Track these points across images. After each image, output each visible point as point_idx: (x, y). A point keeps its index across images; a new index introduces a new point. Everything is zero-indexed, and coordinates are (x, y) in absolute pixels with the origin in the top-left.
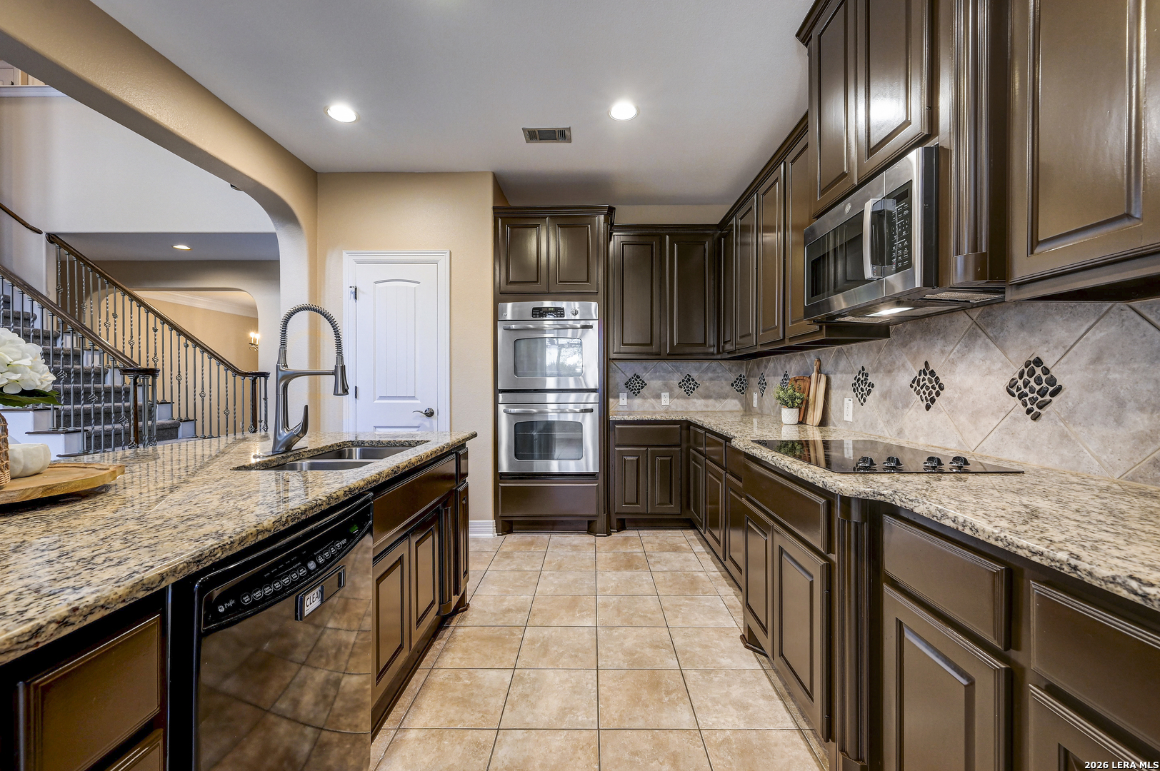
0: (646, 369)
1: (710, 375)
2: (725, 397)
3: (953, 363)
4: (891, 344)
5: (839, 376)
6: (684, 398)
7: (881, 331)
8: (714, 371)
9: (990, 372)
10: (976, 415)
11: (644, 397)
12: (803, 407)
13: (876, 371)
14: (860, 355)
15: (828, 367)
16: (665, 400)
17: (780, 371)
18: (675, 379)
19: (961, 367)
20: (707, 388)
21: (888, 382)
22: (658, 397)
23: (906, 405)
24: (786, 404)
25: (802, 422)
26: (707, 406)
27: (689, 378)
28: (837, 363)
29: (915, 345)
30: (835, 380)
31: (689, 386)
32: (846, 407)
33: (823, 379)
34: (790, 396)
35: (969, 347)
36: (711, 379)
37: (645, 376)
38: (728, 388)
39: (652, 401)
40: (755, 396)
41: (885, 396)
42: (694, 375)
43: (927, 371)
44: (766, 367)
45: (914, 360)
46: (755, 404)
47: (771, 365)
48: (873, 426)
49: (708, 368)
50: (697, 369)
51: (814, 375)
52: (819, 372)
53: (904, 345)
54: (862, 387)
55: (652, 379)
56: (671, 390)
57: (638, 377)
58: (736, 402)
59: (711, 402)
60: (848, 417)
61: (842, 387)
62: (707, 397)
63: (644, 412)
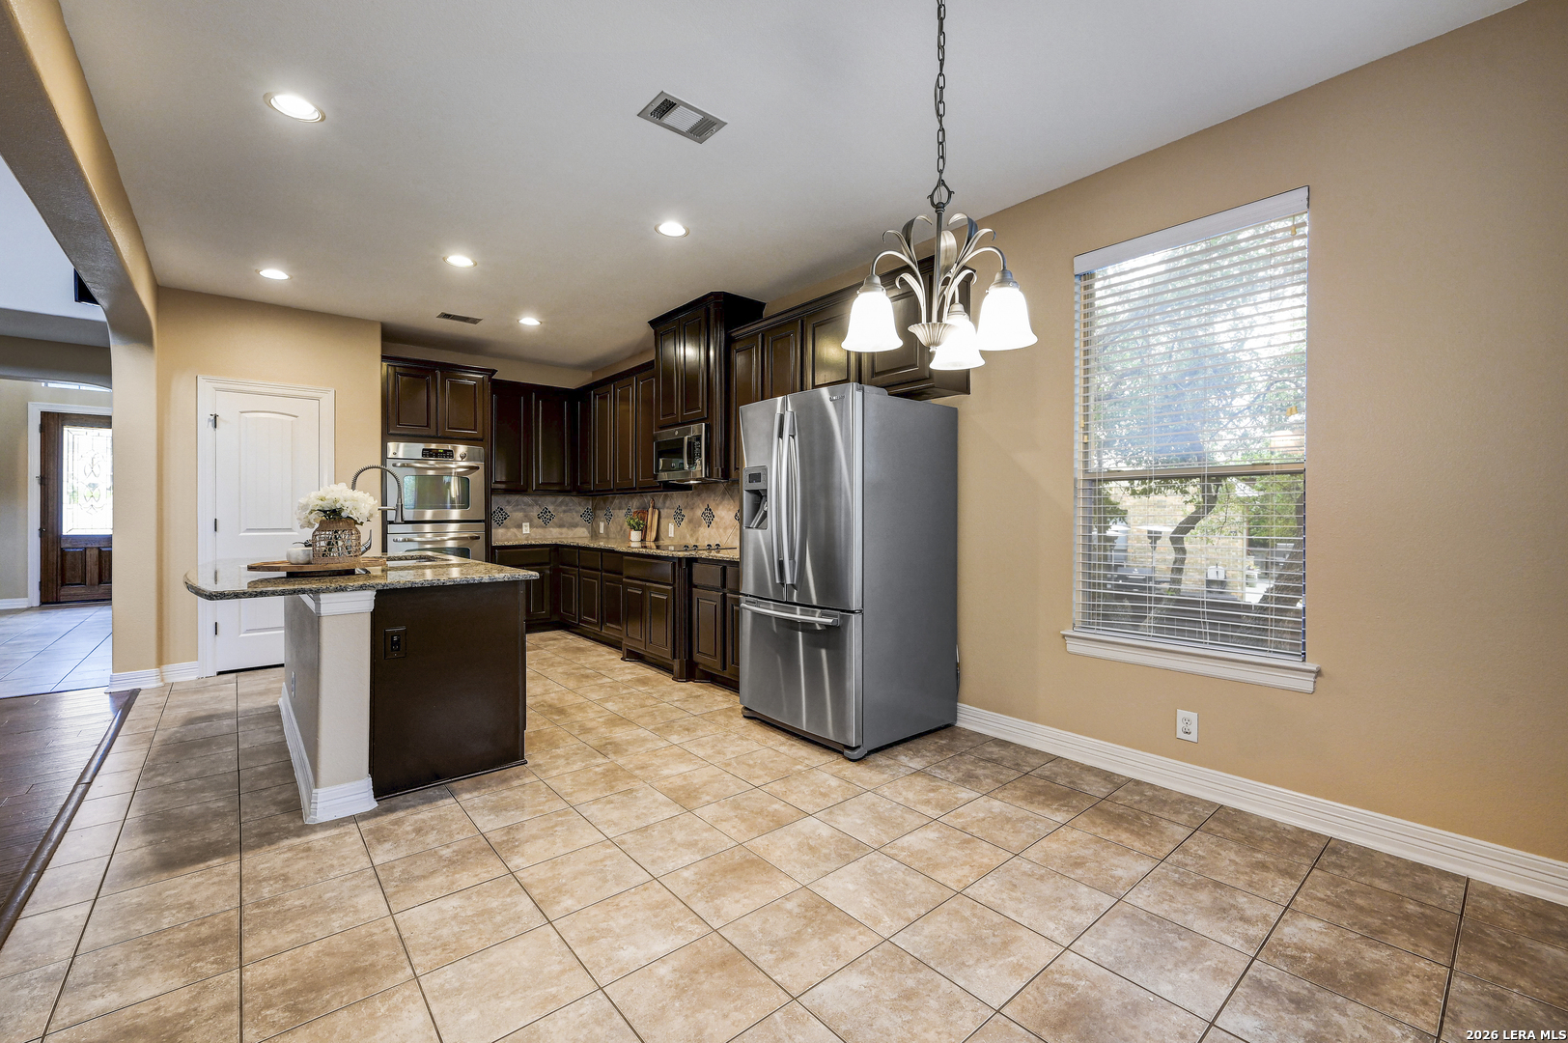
0: (509, 502)
1: (564, 508)
2: (576, 526)
3: (718, 505)
4: (693, 493)
5: (666, 510)
6: (541, 527)
7: (689, 487)
8: (567, 505)
9: (729, 510)
10: (725, 528)
11: (507, 527)
12: (644, 532)
13: (686, 508)
14: (678, 499)
15: (659, 504)
16: (526, 529)
17: (624, 506)
18: (535, 512)
19: (721, 507)
20: (561, 519)
21: (691, 514)
22: (520, 527)
23: (700, 526)
24: (634, 528)
25: (643, 540)
26: (561, 534)
27: (546, 511)
28: (664, 503)
29: (704, 495)
30: (664, 512)
31: (546, 518)
32: (671, 530)
33: (657, 511)
34: (637, 523)
35: (723, 499)
36: (564, 512)
37: (508, 509)
38: (578, 519)
39: (515, 530)
40: (602, 525)
41: (690, 521)
42: (551, 508)
43: (708, 509)
44: (612, 503)
45: (703, 503)
46: (602, 531)
47: (616, 501)
48: (684, 538)
49: (562, 502)
50: (553, 503)
51: (650, 509)
52: (654, 507)
53: (699, 495)
54: (679, 517)
55: (515, 511)
56: (531, 521)
57: (502, 509)
58: (584, 530)
59: (564, 530)
60: (671, 534)
61: (668, 517)
62: (561, 526)
63: (508, 540)
